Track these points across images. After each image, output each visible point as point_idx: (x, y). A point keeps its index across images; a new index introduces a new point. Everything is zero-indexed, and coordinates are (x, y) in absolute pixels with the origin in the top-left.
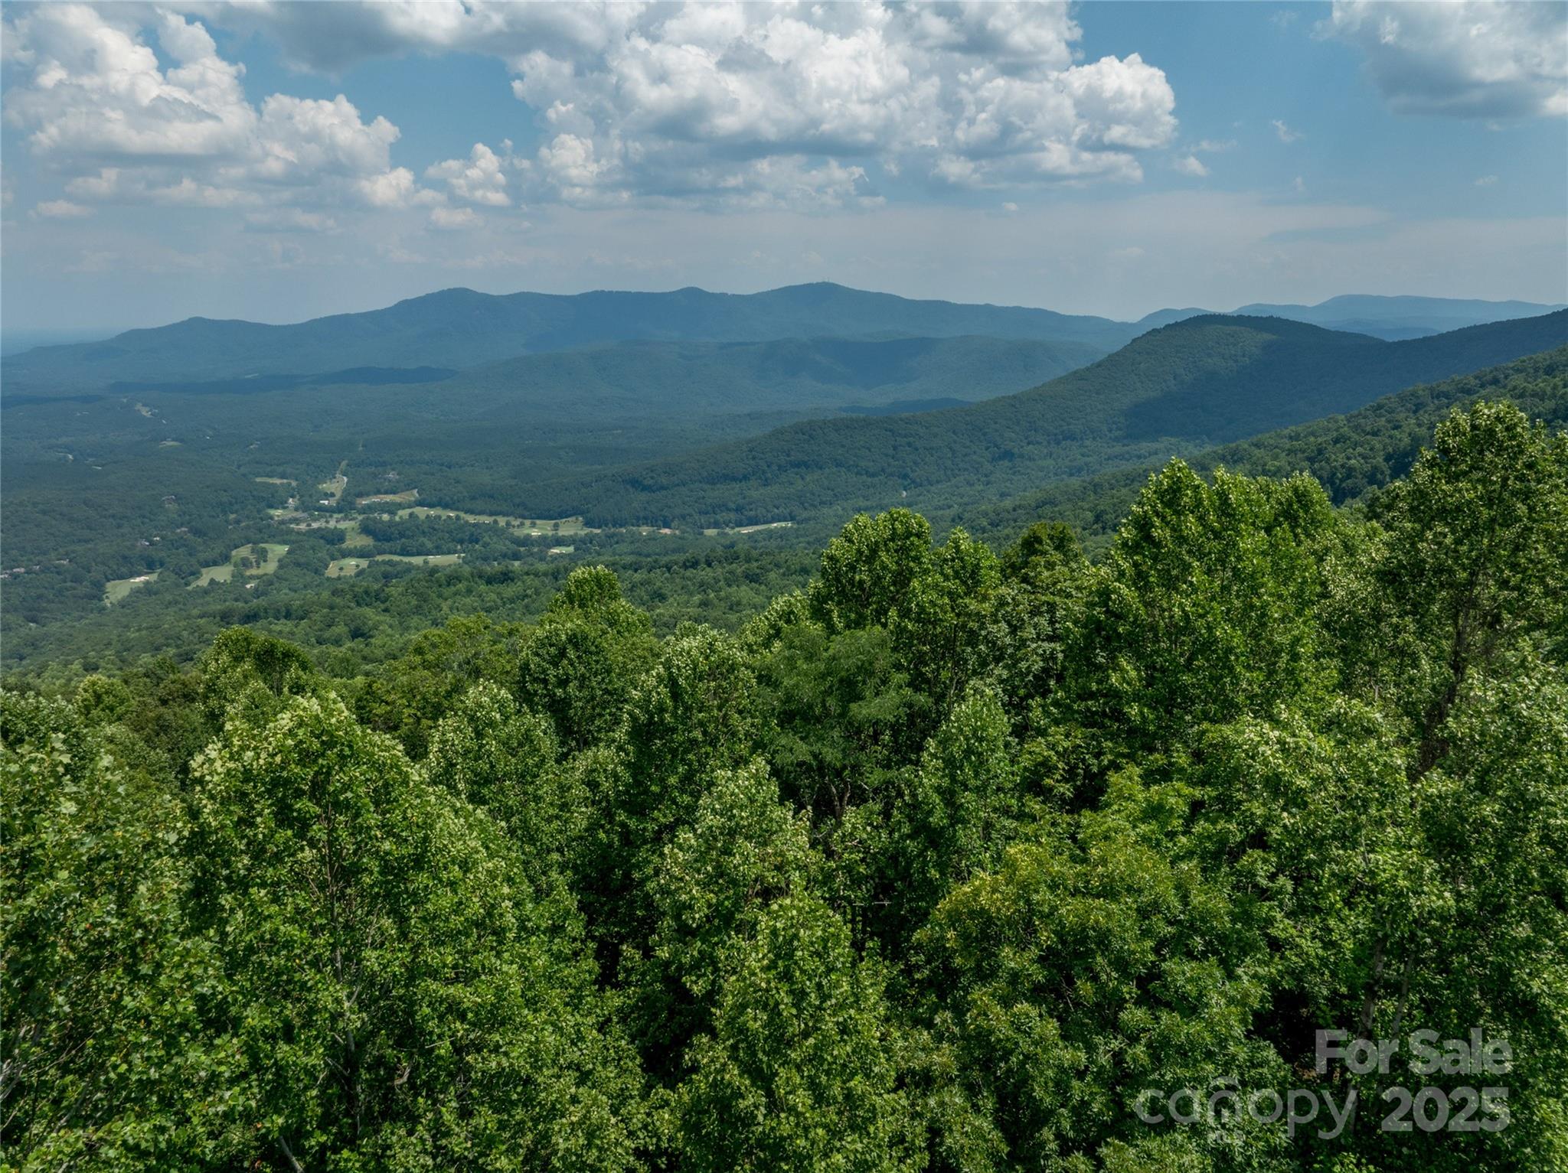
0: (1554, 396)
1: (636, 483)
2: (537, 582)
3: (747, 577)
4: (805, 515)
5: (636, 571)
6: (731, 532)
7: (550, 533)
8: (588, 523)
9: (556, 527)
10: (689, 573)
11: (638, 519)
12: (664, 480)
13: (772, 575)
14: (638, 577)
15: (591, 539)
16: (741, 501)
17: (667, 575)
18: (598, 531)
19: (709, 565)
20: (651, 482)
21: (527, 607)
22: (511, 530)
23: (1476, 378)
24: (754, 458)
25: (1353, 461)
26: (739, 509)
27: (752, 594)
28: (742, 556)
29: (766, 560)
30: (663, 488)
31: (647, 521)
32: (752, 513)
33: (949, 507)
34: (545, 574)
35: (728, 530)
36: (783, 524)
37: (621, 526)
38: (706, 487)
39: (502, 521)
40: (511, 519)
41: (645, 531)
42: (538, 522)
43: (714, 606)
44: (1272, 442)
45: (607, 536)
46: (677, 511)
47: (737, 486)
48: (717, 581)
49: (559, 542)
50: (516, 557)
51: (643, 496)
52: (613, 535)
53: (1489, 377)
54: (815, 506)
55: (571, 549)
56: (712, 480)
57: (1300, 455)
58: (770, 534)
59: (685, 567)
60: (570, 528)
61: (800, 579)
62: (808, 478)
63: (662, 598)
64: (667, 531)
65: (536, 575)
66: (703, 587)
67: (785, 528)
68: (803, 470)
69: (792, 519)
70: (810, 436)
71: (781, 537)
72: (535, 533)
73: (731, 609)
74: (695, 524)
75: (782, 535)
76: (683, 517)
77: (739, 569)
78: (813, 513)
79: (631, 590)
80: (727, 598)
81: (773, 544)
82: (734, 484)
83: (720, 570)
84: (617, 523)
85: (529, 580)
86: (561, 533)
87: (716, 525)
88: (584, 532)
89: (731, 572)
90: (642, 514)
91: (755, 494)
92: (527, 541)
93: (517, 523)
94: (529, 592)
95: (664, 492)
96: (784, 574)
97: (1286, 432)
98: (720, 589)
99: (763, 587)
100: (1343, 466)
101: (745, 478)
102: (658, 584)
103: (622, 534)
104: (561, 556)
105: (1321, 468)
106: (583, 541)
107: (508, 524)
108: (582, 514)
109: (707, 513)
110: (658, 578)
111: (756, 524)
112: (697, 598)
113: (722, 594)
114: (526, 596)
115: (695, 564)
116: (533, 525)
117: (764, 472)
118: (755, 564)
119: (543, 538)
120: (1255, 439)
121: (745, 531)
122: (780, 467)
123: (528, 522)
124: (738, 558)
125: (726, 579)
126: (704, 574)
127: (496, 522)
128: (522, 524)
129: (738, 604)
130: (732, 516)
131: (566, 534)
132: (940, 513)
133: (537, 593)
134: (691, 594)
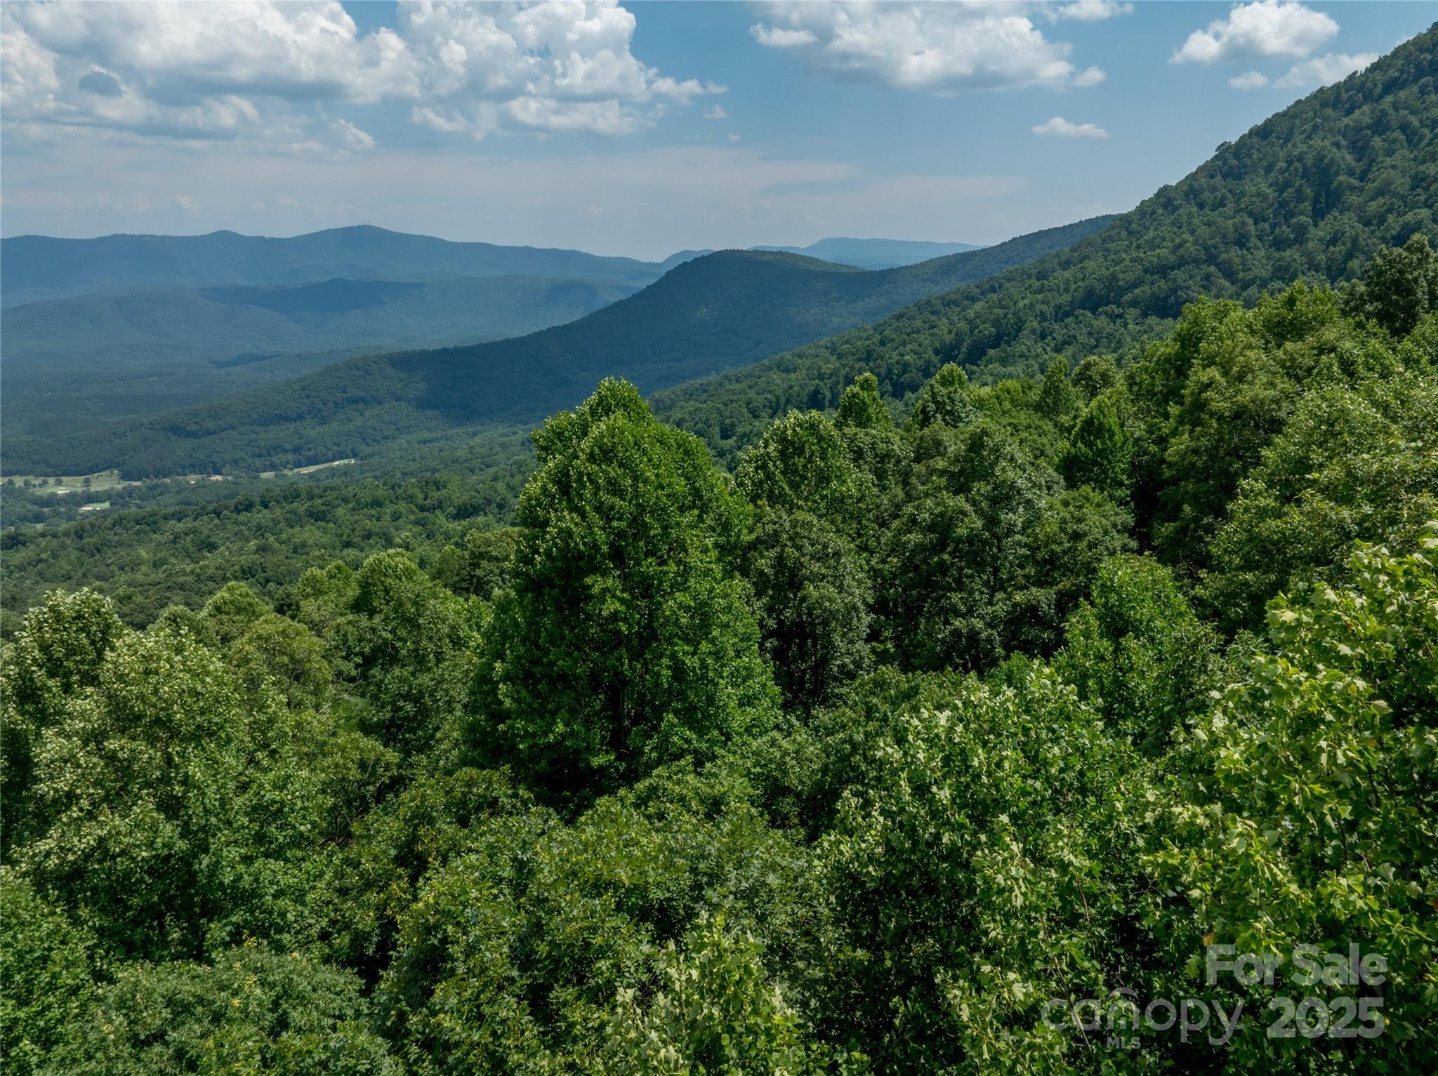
0: (1067, 290)
1: (178, 430)
2: (55, 542)
3: (311, 516)
4: (368, 450)
5: (179, 520)
6: (290, 474)
7: (80, 490)
8: (125, 476)
9: (87, 482)
10: (242, 517)
11: (184, 468)
12: (210, 425)
13: (340, 511)
14: (180, 527)
15: (130, 493)
16: (297, 442)
17: (216, 521)
18: (138, 484)
19: (266, 506)
20: (195, 427)
21: (40, 573)
22: (31, 490)
23: (977, 287)
24: (308, 397)
25: (907, 357)
26: (296, 450)
27: (318, 534)
28: (304, 494)
29: (331, 496)
30: (209, 433)
31: (194, 468)
32: (312, 453)
33: (515, 434)
34: (67, 534)
35: (286, 471)
36: (346, 461)
37: (165, 476)
38: (257, 429)
39: (19, 481)
40: (31, 478)
41: (193, 479)
42: (64, 479)
43: (274, 552)
44: (812, 352)
45: (148, 488)
46: (228, 456)
47: (292, 426)
48: (276, 523)
49: (91, 499)
50: (38, 518)
51: (188, 444)
52: (156, 486)
53: (988, 286)
54: (378, 442)
55: (107, 505)
56: (265, 422)
57: (850, 358)
58: (333, 472)
59: (237, 510)
60: (103, 483)
61: (374, 512)
62: (367, 413)
63: (212, 547)
64: (219, 478)
65: (55, 536)
66: (260, 530)
67: (348, 465)
68: (361, 406)
69: (355, 456)
70: (366, 371)
71: (345, 474)
72: (61, 491)
73: (295, 552)
74: (249, 468)
75: (346, 472)
76: (236, 462)
77: (301, 507)
78: (376, 448)
79: (174, 541)
80: (289, 540)
81: (337, 481)
82: (288, 425)
83: (278, 511)
84: (158, 474)
85: (43, 542)
86: (93, 489)
87: (273, 467)
88: (120, 486)
89: (293, 512)
90: (187, 463)
91: (311, 433)
92: (52, 501)
93: (39, 481)
94: (43, 556)
95: (211, 437)
96: (354, 509)
97: (823, 342)
98: (281, 532)
99: (331, 525)
100: (898, 363)
101: (300, 417)
102: (206, 532)
103: (166, 485)
104: (93, 513)
105: (879, 366)
106: (120, 495)
107: (27, 484)
108: (117, 466)
109: (261, 456)
110: (205, 525)
111: (317, 463)
112: (253, 544)
113: (284, 536)
114: (41, 561)
115: (249, 507)
116: (59, 483)
117: (320, 410)
118: (320, 501)
119: (72, 496)
120: (796, 351)
121: (305, 471)
122: (336, 404)
123: (52, 480)
124: (299, 496)
125: (286, 520)
126: (260, 516)
127: (11, 482)
128: (45, 483)
129: (303, 545)
130: (290, 457)
131: (99, 489)
132: (507, 439)
133: (55, 556)
134: (247, 540)
